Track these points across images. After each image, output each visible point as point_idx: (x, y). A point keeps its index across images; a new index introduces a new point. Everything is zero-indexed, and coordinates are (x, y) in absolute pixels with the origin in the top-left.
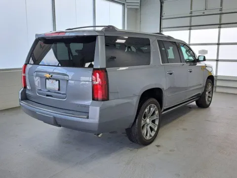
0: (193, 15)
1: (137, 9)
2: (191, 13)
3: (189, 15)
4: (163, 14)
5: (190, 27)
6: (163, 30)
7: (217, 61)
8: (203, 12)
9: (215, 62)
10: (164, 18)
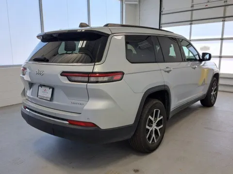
0: (194, 8)
1: (136, 5)
2: (192, 6)
3: (190, 9)
4: (162, 10)
5: (191, 22)
6: (163, 25)
7: (220, 57)
8: (206, 4)
9: (218, 59)
10: (163, 13)
